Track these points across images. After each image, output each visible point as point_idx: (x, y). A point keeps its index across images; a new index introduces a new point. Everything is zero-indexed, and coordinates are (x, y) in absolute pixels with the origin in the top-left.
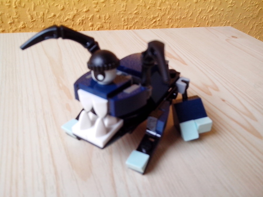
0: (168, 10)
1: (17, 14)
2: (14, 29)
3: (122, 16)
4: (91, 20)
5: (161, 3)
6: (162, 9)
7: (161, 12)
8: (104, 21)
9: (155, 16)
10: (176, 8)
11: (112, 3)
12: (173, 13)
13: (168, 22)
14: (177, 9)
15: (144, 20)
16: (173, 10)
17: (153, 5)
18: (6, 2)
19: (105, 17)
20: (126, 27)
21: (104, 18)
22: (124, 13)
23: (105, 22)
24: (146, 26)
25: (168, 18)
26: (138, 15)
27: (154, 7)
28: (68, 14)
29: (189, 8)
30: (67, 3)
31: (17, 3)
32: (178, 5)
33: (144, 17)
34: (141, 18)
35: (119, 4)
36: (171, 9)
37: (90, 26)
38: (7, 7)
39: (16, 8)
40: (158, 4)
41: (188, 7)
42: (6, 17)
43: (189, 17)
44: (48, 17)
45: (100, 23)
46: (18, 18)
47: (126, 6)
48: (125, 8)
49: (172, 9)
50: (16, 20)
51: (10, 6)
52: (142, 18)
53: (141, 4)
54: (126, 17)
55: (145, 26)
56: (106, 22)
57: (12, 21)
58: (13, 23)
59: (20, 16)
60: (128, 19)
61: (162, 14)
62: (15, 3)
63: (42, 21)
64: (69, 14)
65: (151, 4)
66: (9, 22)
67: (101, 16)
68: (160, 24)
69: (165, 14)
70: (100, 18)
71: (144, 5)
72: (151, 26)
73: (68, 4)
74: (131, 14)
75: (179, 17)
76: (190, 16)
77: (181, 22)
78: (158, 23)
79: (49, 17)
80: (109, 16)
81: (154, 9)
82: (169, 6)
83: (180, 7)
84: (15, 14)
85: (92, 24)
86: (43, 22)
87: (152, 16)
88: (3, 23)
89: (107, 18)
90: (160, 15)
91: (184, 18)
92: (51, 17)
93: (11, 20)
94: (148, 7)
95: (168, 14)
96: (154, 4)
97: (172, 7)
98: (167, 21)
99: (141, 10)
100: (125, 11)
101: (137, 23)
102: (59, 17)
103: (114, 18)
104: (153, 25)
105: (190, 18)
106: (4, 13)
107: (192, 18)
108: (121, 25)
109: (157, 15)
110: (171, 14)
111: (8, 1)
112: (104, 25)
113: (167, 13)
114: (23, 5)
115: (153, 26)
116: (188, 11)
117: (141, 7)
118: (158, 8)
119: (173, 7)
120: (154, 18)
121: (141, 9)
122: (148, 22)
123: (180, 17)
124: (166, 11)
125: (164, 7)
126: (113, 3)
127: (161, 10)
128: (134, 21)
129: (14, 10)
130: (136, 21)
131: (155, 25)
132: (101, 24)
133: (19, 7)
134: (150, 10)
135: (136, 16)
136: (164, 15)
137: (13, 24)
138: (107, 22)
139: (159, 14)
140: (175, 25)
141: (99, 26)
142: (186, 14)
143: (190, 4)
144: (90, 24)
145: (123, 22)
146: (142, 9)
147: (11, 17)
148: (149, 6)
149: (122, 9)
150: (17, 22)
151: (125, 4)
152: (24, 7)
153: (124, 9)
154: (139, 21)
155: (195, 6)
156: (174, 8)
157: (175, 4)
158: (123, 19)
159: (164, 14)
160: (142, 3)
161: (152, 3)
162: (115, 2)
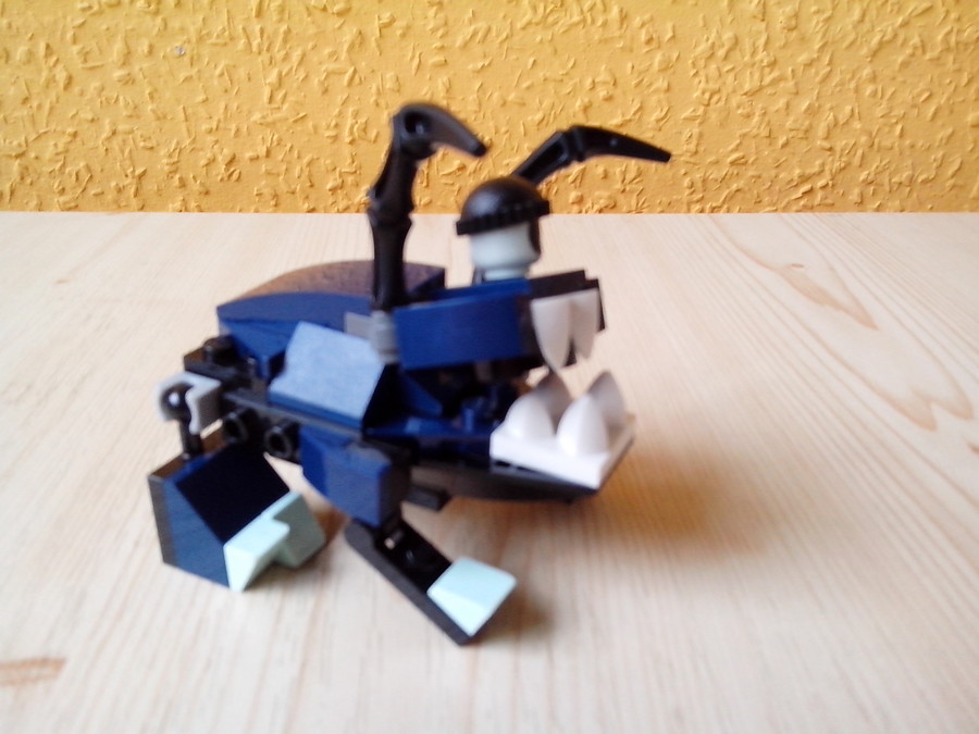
0: (860, 152)
1: (353, 162)
2: (341, 206)
3: (683, 171)
4: (578, 181)
5: (832, 126)
6: (838, 149)
7: (831, 159)
8: (619, 186)
9: (809, 171)
10: (894, 143)
11: (650, 126)
12: (881, 162)
13: (862, 195)
14: (896, 149)
15: (767, 186)
16: (879, 151)
17: (800, 136)
18: (328, 127)
19: (624, 173)
20: (698, 207)
21: (618, 177)
22: (692, 160)
23: (624, 191)
24: (774, 205)
25: (861, 178)
26: (744, 168)
27: (805, 142)
28: (505, 162)
29: (946, 144)
30: (503, 130)
31: (355, 129)
32: (902, 135)
33: (765, 175)
34: (753, 177)
35: (674, 131)
36: (872, 146)
37: (571, 201)
38: (329, 141)
39: (352, 142)
40: (821, 130)
41: (944, 141)
42: (323, 169)
43: (948, 179)
44: (441, 173)
45: (606, 194)
46: (355, 172)
47: (701, 135)
48: (694, 142)
49: (876, 146)
50: (350, 179)
51: (335, 138)
52: (759, 177)
53: (755, 131)
54: (698, 176)
55: (769, 205)
56: (628, 189)
57: (339, 181)
58: (342, 186)
59: (360, 168)
60: (704, 181)
61: (837, 164)
62: (352, 127)
63: (425, 184)
64: (508, 165)
65: (791, 130)
66: (329, 186)
67: (611, 171)
68: (829, 201)
69: (848, 164)
70: (606, 176)
71: (764, 133)
72: (795, 208)
73: (507, 132)
74: (717, 162)
75: (905, 176)
76: (950, 173)
77: (915, 195)
78: (819, 196)
79: (446, 172)
80: (639, 169)
81: (803, 147)
82: (863, 139)
83: (908, 142)
84: (349, 161)
85: (577, 197)
86: (428, 186)
87: (797, 172)
88: (312, 186)
89: (630, 176)
90: (827, 168)
91: (925, 182)
92: (451, 170)
93: (336, 179)
94: (782, 140)
95: (860, 166)
96: (806, 131)
97: (876, 141)
98: (856, 191)
99: (753, 150)
100: (696, 152)
101: (739, 195)
102: (475, 172)
103: (656, 178)
104: (802, 203)
105: (951, 182)
106: (318, 159)
107: (960, 182)
108: (677, 201)
109: (816, 169)
110: (874, 167)
111: (333, 123)
112: (621, 199)
113: (856, 161)
114: (372, 135)
115: (799, 208)
116: (944, 156)
117: (754, 141)
118: (819, 142)
119: (880, 142)
120: (804, 179)
121: (754, 145)
122: (780, 191)
123: (912, 180)
124: (852, 153)
125: (844, 143)
126: (655, 130)
127: (831, 149)
128: (728, 188)
129: (347, 151)
130: (734, 187)
131: (810, 204)
132: (610, 197)
133: (360, 142)
134: (787, 149)
135: (735, 172)
136: (844, 168)
137: (339, 191)
138: (632, 192)
139: (823, 165)
140: (890, 204)
141: (602, 203)
142: (935, 165)
143: (950, 130)
144: (573, 195)
145: (687, 192)
146: (757, 148)
147: (338, 169)
148: (785, 138)
149: (685, 148)
150: (352, 185)
151: (696, 131)
152: (375, 141)
153: (692, 147)
154: (747, 188)
155: (970, 138)
156: (887, 143)
157: (889, 132)
158: (686, 182)
159: (843, 165)
160: (759, 128)
161: (798, 126)
162: (661, 123)
